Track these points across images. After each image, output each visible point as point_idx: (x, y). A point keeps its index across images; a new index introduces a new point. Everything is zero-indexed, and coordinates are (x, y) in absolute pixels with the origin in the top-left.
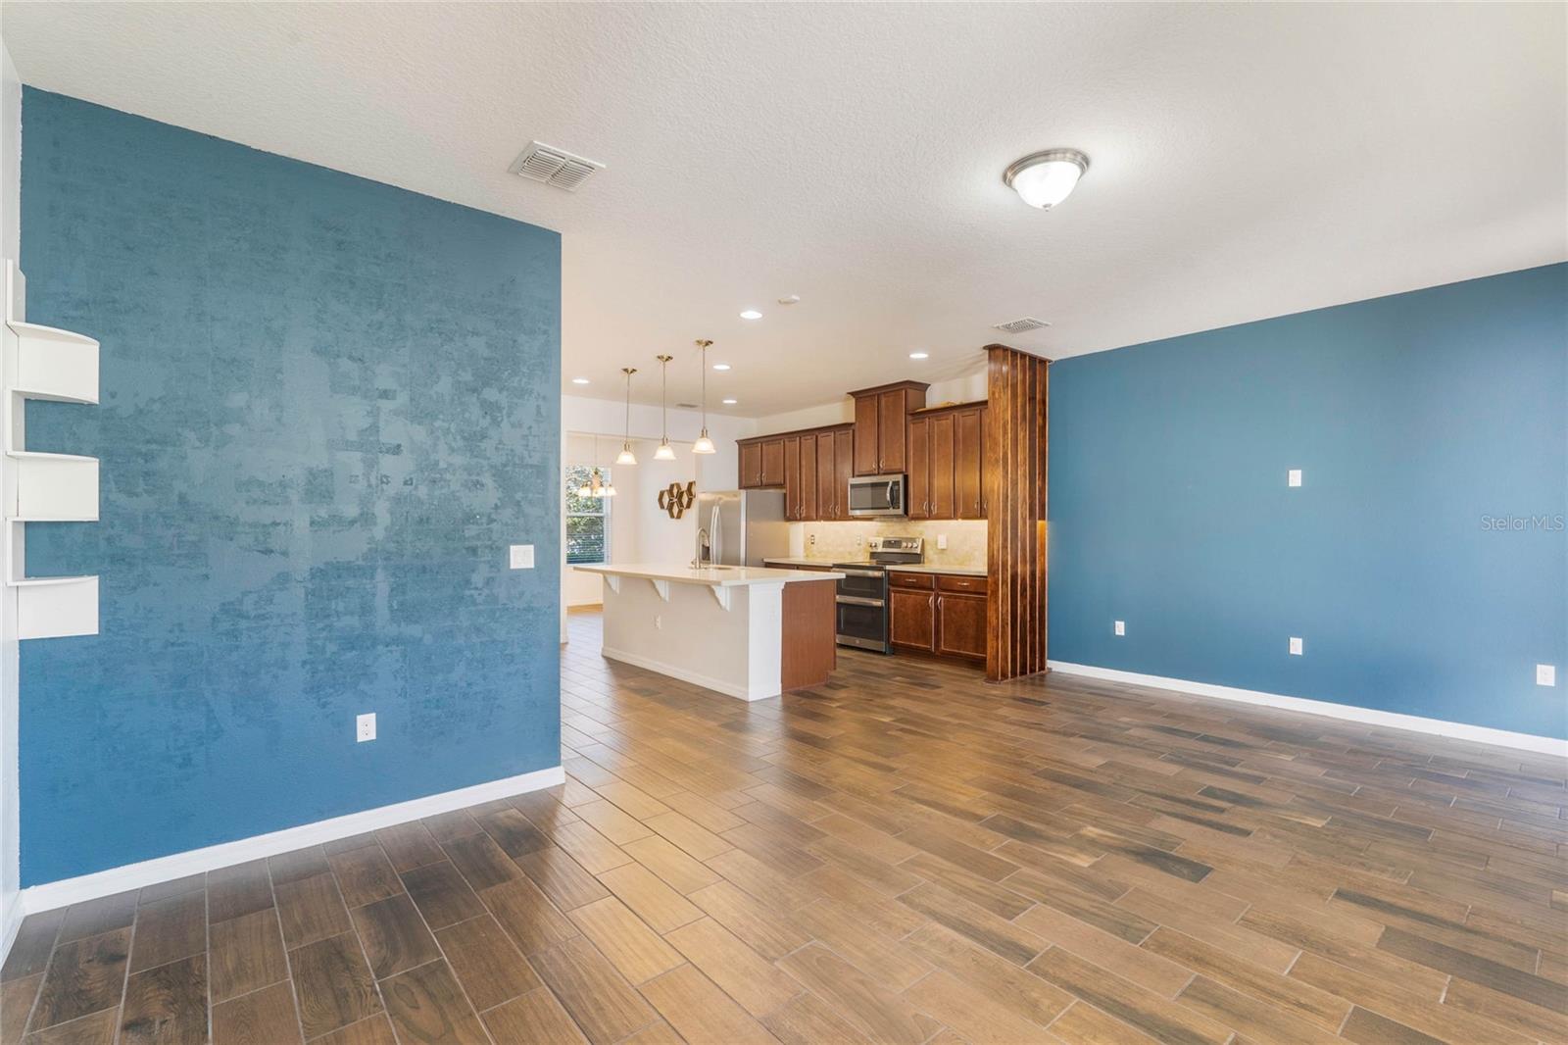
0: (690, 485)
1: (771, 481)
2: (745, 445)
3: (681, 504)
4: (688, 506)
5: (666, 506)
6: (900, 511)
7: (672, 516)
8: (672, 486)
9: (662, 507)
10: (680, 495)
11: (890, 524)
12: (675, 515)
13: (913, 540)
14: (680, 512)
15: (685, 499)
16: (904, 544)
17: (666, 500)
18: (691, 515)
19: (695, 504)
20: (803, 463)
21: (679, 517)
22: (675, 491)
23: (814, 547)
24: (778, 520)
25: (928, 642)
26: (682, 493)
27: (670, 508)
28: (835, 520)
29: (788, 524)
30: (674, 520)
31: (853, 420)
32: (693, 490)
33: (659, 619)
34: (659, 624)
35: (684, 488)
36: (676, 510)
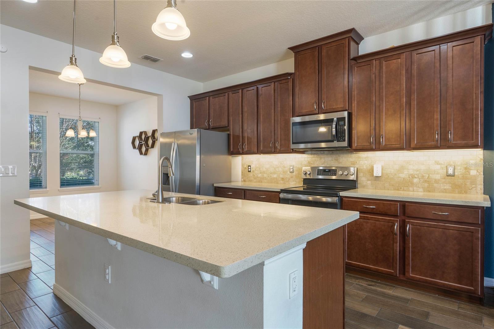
0: (154, 132)
1: (217, 125)
2: (195, 99)
3: (147, 145)
4: (153, 146)
5: (137, 147)
6: (345, 144)
7: (141, 153)
8: (141, 133)
9: (134, 147)
10: (147, 139)
11: (322, 156)
12: (143, 152)
13: (347, 168)
14: (147, 150)
15: (150, 142)
16: (340, 172)
17: (137, 142)
18: (155, 153)
19: (157, 145)
20: (245, 109)
21: (146, 154)
22: (143, 137)
23: (251, 174)
24: (222, 154)
25: (394, 268)
26: (149, 137)
27: (140, 148)
28: (275, 152)
29: (230, 157)
30: (142, 156)
31: (292, 70)
32: (156, 136)
33: (109, 271)
34: (109, 277)
35: (150, 134)
36: (144, 149)
